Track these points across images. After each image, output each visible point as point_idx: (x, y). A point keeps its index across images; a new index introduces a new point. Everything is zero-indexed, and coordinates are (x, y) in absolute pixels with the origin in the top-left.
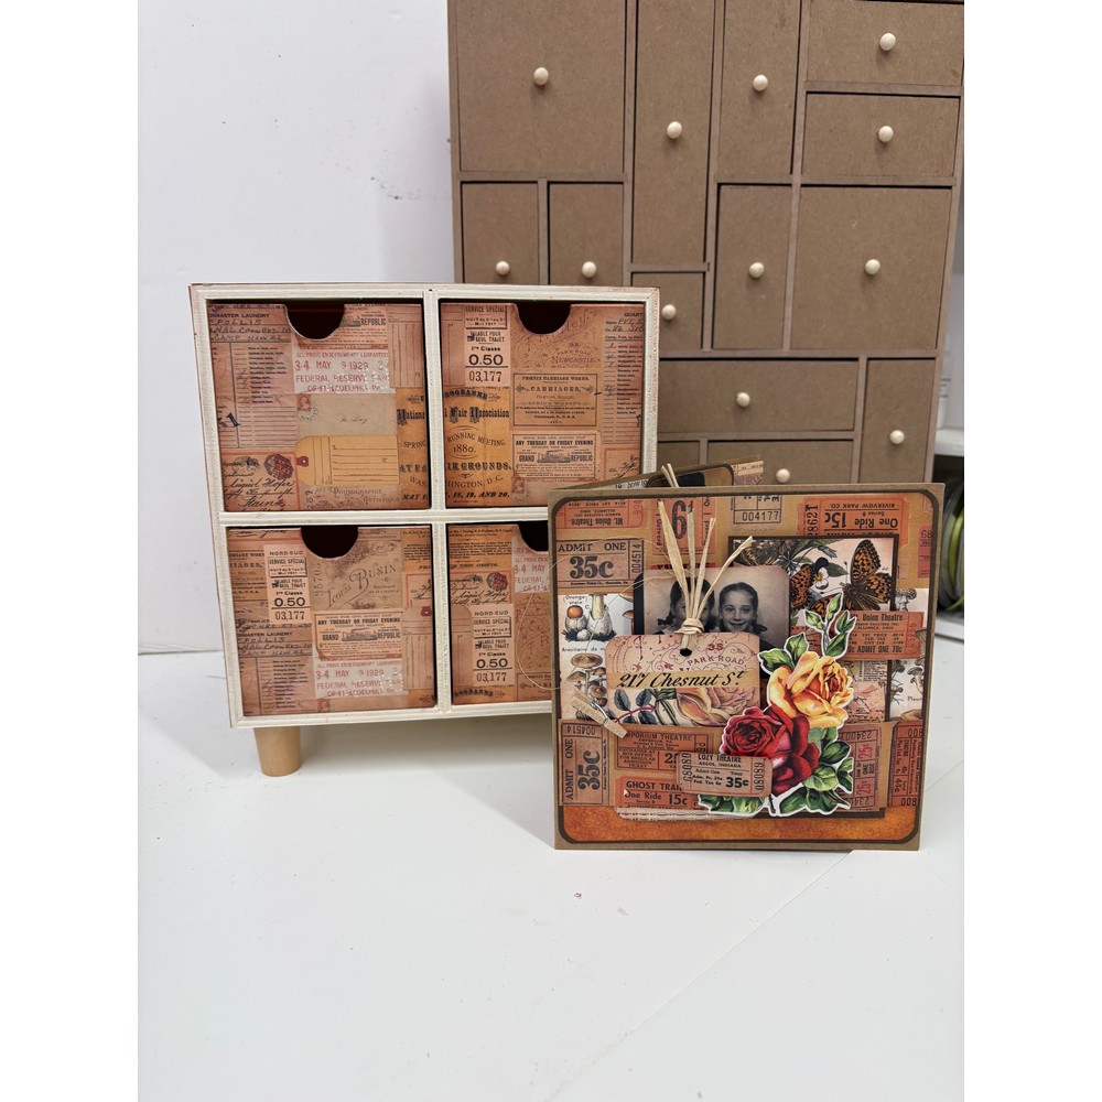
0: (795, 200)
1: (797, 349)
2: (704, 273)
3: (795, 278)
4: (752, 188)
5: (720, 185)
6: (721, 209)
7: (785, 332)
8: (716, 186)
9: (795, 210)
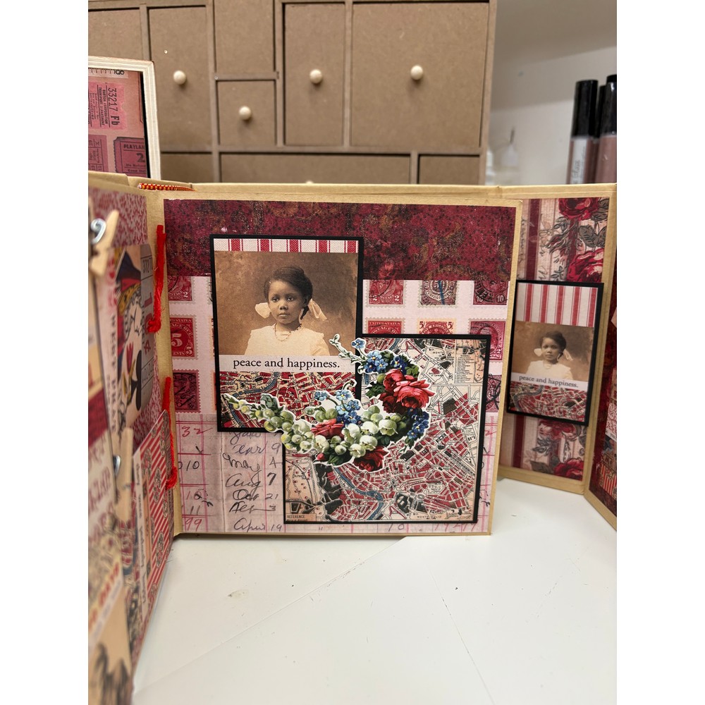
0: (349, 15)
1: (356, 145)
2: (274, 81)
3: (351, 84)
4: (310, 6)
5: (284, 5)
6: (287, 25)
7: (345, 131)
8: (281, 6)
9: (348, 24)
